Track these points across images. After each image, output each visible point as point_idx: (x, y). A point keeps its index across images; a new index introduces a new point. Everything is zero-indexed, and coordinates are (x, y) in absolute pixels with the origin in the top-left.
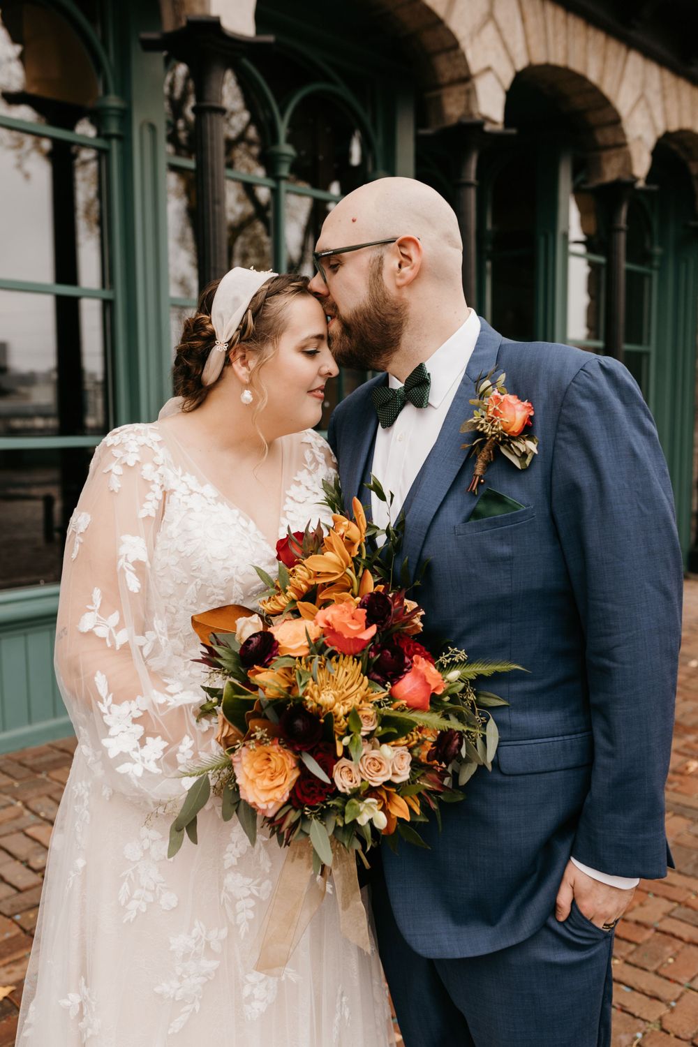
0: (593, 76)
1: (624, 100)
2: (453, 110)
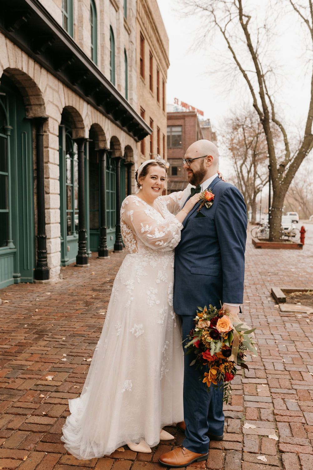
0: (118, 137)
1: (121, 141)
2: (101, 145)
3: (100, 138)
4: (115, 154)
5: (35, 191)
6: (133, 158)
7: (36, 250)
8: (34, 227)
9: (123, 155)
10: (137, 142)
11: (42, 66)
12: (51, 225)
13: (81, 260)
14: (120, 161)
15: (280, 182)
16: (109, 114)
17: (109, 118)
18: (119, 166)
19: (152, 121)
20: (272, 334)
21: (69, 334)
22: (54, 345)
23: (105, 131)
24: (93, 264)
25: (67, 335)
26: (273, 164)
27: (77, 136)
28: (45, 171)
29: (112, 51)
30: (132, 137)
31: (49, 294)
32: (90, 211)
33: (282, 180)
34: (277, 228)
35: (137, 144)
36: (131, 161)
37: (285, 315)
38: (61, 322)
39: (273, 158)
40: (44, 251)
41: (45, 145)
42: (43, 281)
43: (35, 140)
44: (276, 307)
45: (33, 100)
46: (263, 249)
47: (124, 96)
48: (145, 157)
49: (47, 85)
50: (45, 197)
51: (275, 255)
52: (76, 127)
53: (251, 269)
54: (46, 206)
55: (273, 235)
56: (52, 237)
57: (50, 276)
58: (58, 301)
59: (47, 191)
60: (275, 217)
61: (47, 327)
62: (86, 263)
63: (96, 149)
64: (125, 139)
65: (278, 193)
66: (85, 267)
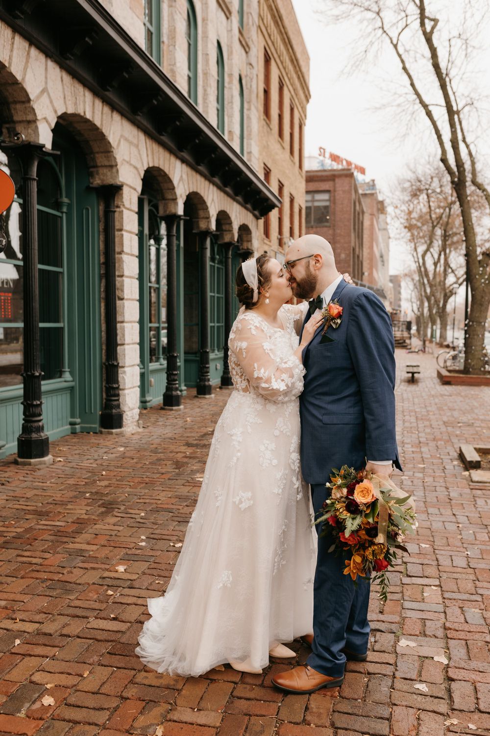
0: (228, 212)
1: (233, 218)
2: (203, 225)
3: (201, 213)
4: (223, 238)
5: (103, 295)
6: (251, 244)
7: (104, 384)
8: (101, 350)
9: (236, 240)
10: (257, 218)
11: (113, 107)
12: (126, 347)
13: (170, 400)
14: (231, 248)
15: (483, 281)
16: (215, 177)
17: (214, 184)
18: (230, 256)
19: (281, 185)
20: (454, 515)
21: (150, 508)
22: (129, 523)
23: (209, 204)
24: (188, 406)
25: (148, 509)
26: (471, 253)
27: (165, 211)
28: (117, 265)
29: (220, 80)
30: (251, 212)
31: (122, 449)
32: (185, 325)
33: (486, 277)
34: (476, 353)
35: (257, 222)
36: (248, 249)
37: (477, 487)
38: (138, 490)
39: (471, 242)
40: (115, 386)
41: (117, 227)
42: (114, 431)
43: (103, 220)
44: (465, 475)
45: (101, 160)
46: (454, 386)
47: (237, 149)
48: (270, 241)
49: (122, 136)
50: (117, 305)
51: (472, 395)
52: (164, 199)
53: (432, 417)
54: (119, 319)
55: (470, 364)
56: (127, 365)
57: (124, 423)
58: (135, 460)
59: (120, 295)
60: (474, 335)
61: (118, 497)
62: (178, 405)
63: (194, 231)
64: (239, 215)
65: (478, 297)
66: (176, 410)
